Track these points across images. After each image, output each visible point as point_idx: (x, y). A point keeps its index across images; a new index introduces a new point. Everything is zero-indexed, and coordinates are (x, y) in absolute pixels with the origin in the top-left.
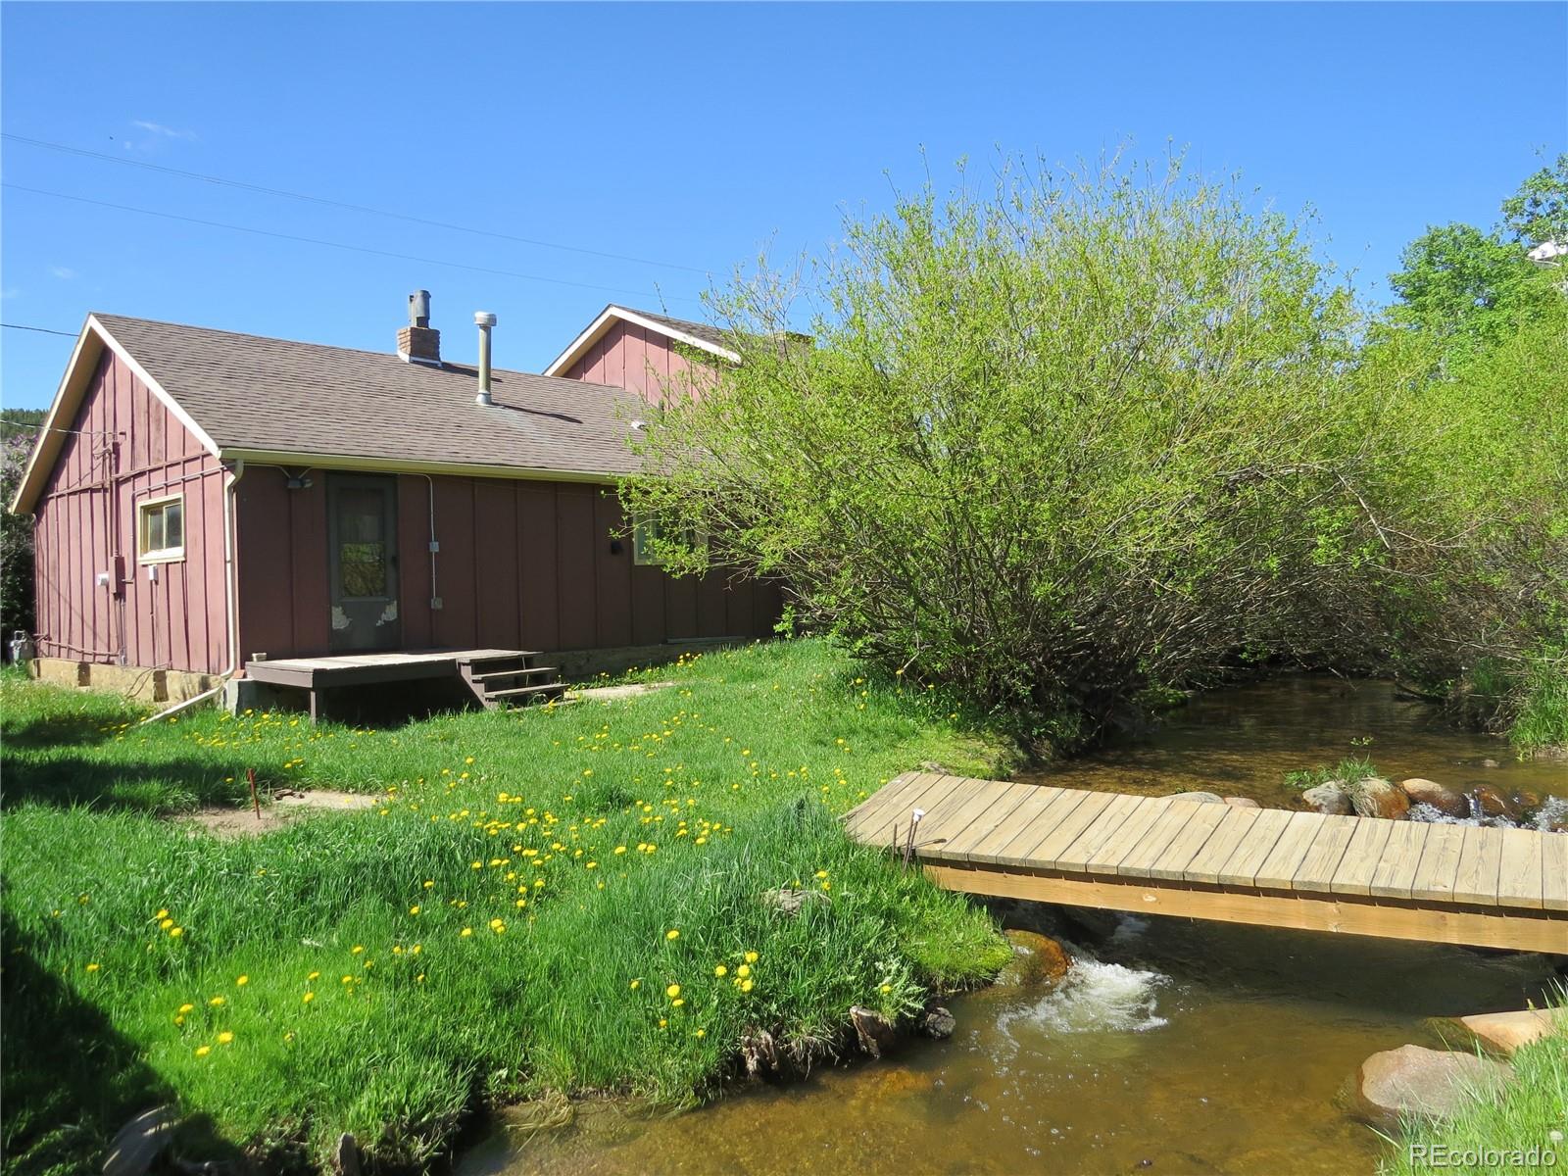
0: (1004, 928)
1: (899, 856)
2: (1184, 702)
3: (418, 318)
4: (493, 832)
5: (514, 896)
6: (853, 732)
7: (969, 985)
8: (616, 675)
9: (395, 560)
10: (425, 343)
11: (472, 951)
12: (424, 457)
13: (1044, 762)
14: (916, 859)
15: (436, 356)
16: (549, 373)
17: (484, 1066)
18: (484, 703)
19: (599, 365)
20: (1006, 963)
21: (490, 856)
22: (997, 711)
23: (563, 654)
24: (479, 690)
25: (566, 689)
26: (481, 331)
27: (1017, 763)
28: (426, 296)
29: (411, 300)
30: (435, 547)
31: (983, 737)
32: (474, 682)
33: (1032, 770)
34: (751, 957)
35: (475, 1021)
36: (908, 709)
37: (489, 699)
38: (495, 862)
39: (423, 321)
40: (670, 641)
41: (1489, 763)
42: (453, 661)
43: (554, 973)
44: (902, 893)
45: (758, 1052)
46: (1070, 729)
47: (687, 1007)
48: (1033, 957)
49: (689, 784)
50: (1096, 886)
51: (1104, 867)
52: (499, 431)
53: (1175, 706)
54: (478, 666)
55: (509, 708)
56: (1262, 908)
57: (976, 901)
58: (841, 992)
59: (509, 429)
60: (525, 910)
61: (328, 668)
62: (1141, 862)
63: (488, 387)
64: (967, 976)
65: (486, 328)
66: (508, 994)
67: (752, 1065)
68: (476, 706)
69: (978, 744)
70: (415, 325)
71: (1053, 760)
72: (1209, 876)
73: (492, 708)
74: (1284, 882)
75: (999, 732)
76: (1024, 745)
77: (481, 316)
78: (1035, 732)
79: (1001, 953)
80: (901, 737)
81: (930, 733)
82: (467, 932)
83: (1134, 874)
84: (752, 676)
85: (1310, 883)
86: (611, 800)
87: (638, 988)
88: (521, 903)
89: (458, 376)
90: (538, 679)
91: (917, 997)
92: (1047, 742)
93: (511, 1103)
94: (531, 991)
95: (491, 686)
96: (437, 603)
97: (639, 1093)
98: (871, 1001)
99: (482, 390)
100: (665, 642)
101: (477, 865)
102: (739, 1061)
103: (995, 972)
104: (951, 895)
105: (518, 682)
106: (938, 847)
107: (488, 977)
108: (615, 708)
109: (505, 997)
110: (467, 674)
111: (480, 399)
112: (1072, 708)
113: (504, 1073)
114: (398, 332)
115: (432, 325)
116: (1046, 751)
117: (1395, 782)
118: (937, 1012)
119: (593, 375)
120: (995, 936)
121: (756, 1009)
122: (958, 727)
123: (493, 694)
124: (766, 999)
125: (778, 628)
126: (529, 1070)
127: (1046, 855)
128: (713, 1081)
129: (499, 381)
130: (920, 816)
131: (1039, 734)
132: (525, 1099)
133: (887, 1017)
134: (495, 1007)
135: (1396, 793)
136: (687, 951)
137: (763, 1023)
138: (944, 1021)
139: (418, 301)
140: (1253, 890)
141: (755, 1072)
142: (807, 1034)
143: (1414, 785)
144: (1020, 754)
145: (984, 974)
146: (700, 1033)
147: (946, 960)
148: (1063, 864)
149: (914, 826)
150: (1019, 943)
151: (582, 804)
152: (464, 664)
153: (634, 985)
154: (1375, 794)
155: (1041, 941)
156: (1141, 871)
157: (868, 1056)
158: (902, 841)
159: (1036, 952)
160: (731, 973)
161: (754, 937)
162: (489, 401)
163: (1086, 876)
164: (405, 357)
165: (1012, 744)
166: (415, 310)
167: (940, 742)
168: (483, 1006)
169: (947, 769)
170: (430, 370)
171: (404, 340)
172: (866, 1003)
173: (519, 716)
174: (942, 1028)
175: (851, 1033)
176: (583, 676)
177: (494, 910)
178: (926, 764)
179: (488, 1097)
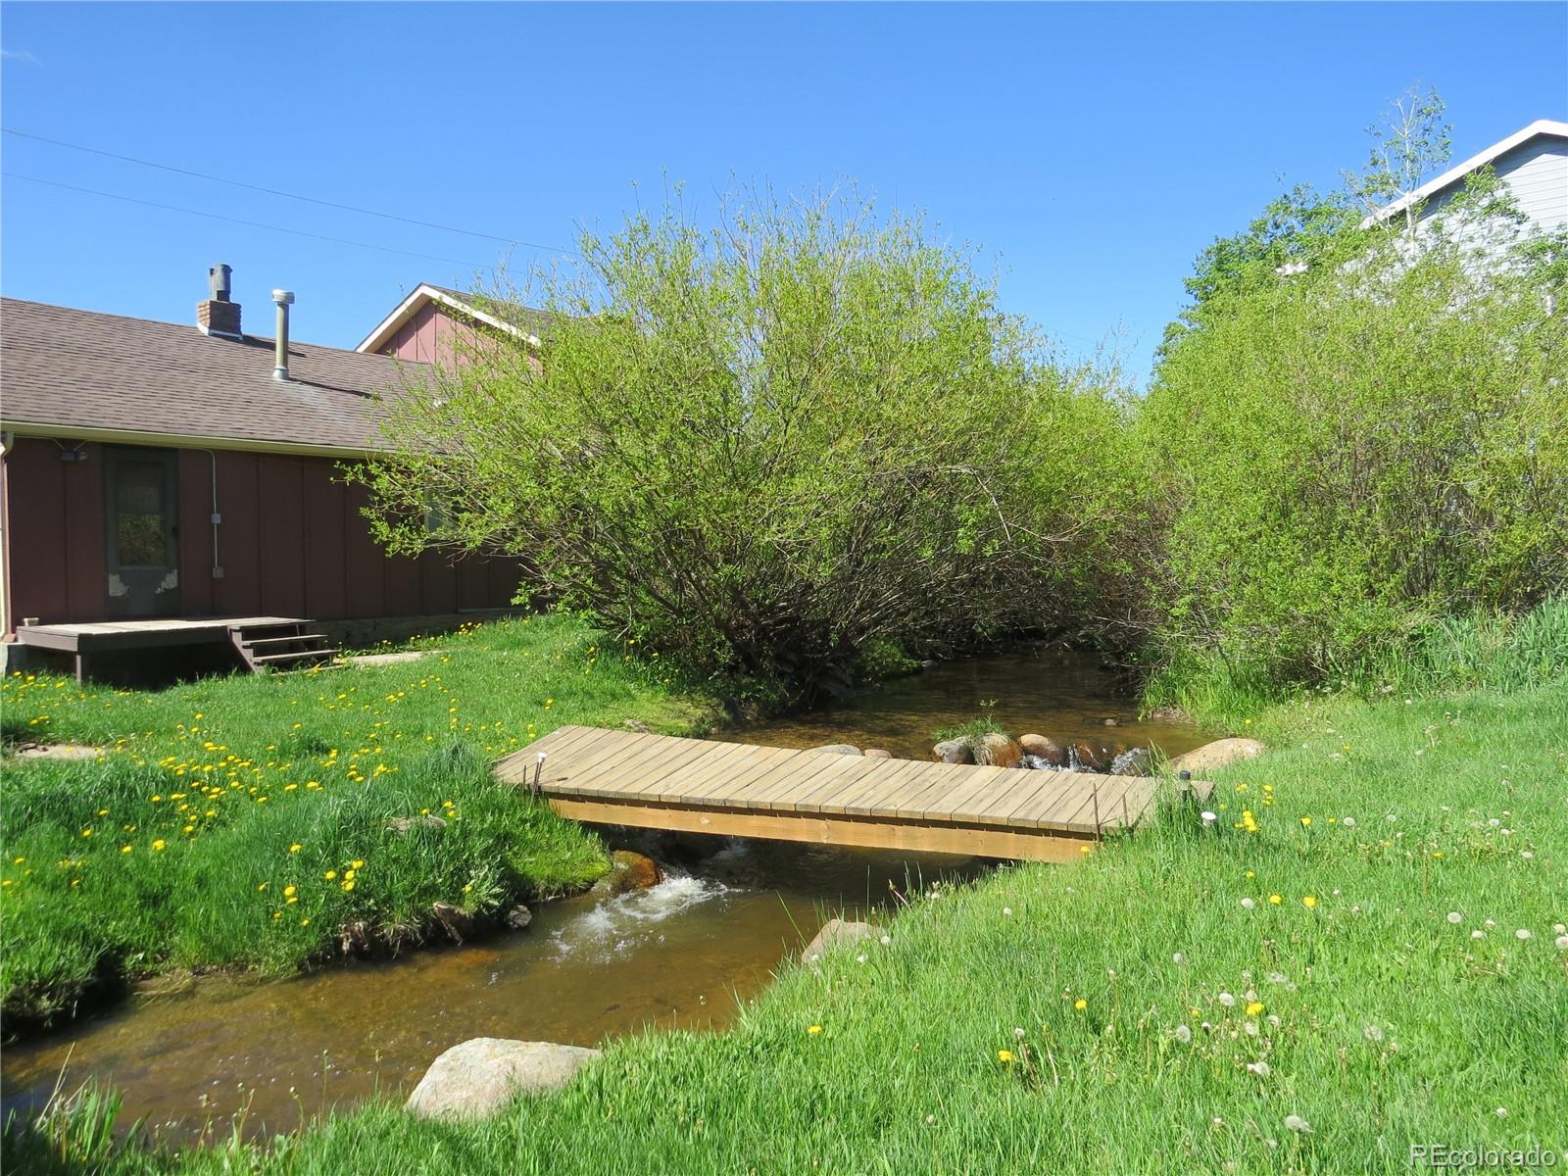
0: (613, 848)
1: (527, 792)
2: (919, 671)
3: (218, 292)
4: (181, 772)
5: (186, 823)
6: (571, 694)
7: (567, 893)
8: (398, 642)
9: (176, 531)
10: (225, 317)
11: (130, 864)
12: (205, 432)
13: (749, 722)
14: (541, 794)
15: (237, 329)
16: (361, 350)
17: (124, 950)
18: (254, 667)
19: (411, 342)
20: (602, 875)
21: (174, 790)
22: (716, 677)
23: (348, 622)
24: (248, 655)
25: (335, 655)
26: (279, 308)
27: (718, 721)
28: (227, 270)
29: (212, 273)
30: (217, 519)
31: (692, 699)
32: (244, 647)
33: (734, 728)
34: (357, 864)
35: (121, 918)
36: (632, 675)
37: (258, 664)
38: (174, 796)
39: (224, 294)
40: (460, 610)
41: (1109, 722)
42: (225, 628)
43: (201, 881)
44: (524, 821)
45: (352, 937)
46: (777, 693)
47: (300, 904)
48: (627, 871)
49: (393, 736)
50: (669, 812)
51: (672, 797)
52: (290, 408)
53: (906, 675)
54: (248, 633)
55: (274, 671)
56: (778, 825)
57: (588, 827)
58: (431, 891)
59: (302, 406)
60: (192, 834)
61: (94, 633)
62: (699, 794)
63: (285, 362)
64: (565, 885)
65: (284, 305)
66: (156, 897)
67: (346, 946)
68: (245, 669)
69: (684, 706)
70: (214, 298)
71: (757, 720)
72: (741, 802)
73: (259, 672)
74: (790, 805)
75: (709, 695)
76: (730, 706)
77: (279, 293)
78: (744, 696)
79: (599, 868)
80: (614, 696)
81: (644, 696)
82: (127, 849)
83: (692, 802)
84: (519, 644)
85: (807, 806)
86: (310, 748)
87: (265, 890)
88: (189, 828)
89: (258, 350)
90: (311, 645)
91: (495, 896)
92: (754, 705)
93: (144, 978)
94: (176, 895)
95: (259, 651)
96: (218, 573)
97: (254, 969)
98: (456, 896)
99: (279, 366)
100: (456, 612)
101: (156, 798)
102: (339, 942)
103: (592, 883)
104: (568, 822)
105: (292, 647)
106: (557, 784)
107: (140, 884)
108: (372, 672)
109: (152, 900)
110: (237, 640)
111: (277, 374)
112: (781, 675)
113: (141, 956)
114: (198, 304)
115: (233, 299)
116: (751, 713)
117: (1015, 738)
118: (517, 909)
119: (406, 351)
120: (600, 855)
121: (356, 904)
122: (672, 691)
123: (260, 659)
124: (368, 896)
125: (515, 601)
126: (165, 955)
127: (634, 789)
128: (314, 959)
129: (303, 355)
130: (543, 759)
131: (747, 698)
132: (158, 975)
133: (467, 909)
134: (142, 906)
135: (1011, 746)
136: (308, 861)
137: (364, 914)
138: (521, 915)
139: (219, 274)
140: (771, 812)
141: (348, 951)
142: (396, 925)
143: (1029, 739)
144: (724, 714)
145: (580, 884)
146: (305, 922)
147: (548, 872)
148: (644, 795)
149: (539, 766)
150: (619, 860)
151: (283, 752)
152: (235, 631)
153: (261, 888)
154: (993, 748)
155: (636, 858)
156: (697, 799)
157: (452, 942)
158: (530, 780)
159: (631, 867)
160: (341, 876)
161: (363, 850)
162: (286, 376)
163: (659, 805)
164: (204, 330)
165: (719, 705)
166: (215, 283)
167: (651, 703)
168: (132, 906)
169: (648, 727)
170: (230, 343)
171: (204, 313)
172: (450, 900)
173: (283, 679)
174: (520, 922)
175: (437, 923)
176: (365, 643)
177: (164, 834)
178: (628, 722)
179: (125, 974)
